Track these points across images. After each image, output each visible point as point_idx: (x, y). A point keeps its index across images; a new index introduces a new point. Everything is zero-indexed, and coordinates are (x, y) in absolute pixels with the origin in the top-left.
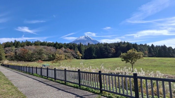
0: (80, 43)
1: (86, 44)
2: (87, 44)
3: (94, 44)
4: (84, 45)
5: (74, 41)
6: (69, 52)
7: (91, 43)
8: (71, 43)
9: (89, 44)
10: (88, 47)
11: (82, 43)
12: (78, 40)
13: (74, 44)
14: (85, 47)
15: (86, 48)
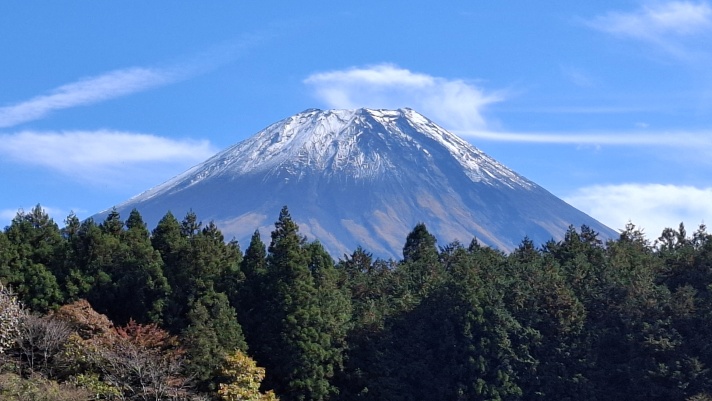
0: (285, 228)
1: (372, 247)
2: (387, 241)
3: (508, 248)
4: (338, 251)
5: (184, 190)
6: (83, 368)
7: (452, 231)
8: (135, 220)
9: (418, 237)
10: (409, 299)
11: (308, 230)
12: (246, 168)
13: (178, 243)
14: (357, 296)
15: (373, 316)
